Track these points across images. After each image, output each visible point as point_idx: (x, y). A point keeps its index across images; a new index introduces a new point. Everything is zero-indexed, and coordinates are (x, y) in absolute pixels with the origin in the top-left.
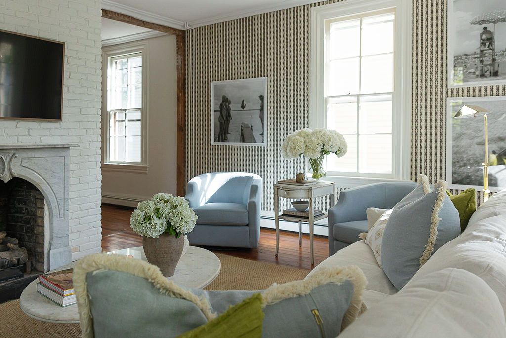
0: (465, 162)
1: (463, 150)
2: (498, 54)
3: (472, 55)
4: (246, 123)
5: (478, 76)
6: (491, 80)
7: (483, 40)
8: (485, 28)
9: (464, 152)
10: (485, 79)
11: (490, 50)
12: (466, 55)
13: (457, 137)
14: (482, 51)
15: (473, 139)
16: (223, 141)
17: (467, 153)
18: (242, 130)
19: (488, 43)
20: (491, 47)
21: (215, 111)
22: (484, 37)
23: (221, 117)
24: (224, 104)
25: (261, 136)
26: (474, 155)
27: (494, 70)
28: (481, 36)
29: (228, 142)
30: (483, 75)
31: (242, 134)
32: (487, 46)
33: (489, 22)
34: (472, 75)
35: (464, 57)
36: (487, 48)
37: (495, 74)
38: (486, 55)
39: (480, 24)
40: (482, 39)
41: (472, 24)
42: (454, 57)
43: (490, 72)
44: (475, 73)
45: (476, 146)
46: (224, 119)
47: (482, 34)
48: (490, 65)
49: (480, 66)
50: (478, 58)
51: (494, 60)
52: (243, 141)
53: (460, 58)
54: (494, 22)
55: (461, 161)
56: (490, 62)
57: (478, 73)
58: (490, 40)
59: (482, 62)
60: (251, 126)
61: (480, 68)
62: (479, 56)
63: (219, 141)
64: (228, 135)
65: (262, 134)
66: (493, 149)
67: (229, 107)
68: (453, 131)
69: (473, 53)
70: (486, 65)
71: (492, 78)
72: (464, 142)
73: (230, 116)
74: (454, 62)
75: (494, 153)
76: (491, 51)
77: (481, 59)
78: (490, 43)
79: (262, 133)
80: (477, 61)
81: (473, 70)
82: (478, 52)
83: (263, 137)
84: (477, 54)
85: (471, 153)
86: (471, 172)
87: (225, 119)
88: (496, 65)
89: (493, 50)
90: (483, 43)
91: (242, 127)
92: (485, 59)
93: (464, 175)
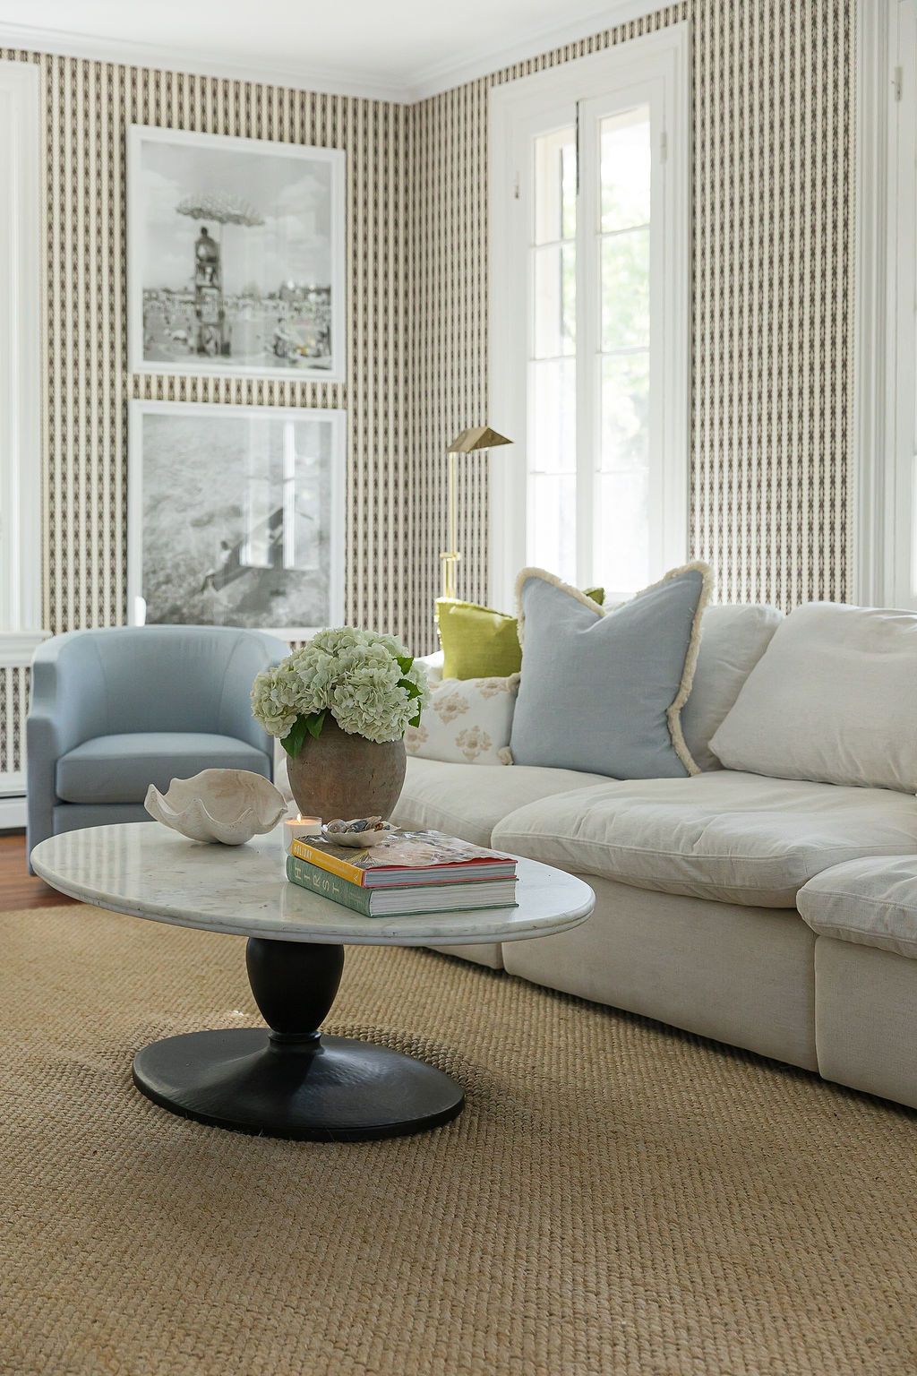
0: (168, 571)
1: (164, 539)
2: (230, 301)
3: (179, 293)
5: (192, 349)
6: (218, 363)
7: (201, 260)
8: (204, 231)
9: (166, 545)
10: (206, 359)
11: (213, 287)
12: (168, 291)
13: (153, 507)
14: (199, 288)
15: (184, 510)
17: (173, 549)
19: (209, 270)
20: (215, 281)
22: (202, 251)
26: (187, 551)
27: (222, 338)
28: (197, 249)
30: (202, 350)
32: (208, 277)
33: (209, 215)
34: (181, 346)
35: (163, 296)
36: (207, 283)
37: (225, 350)
38: (208, 299)
39: (195, 218)
40: (198, 256)
41: (179, 211)
42: (144, 291)
43: (216, 344)
44: (185, 340)
45: (191, 530)
47: (198, 244)
48: (215, 325)
49: (195, 322)
50: (193, 303)
51: (221, 315)
53: (154, 295)
54: (222, 221)
55: (162, 569)
56: (215, 319)
57: (193, 342)
58: (213, 260)
59: (199, 314)
61: (195, 331)
62: (191, 298)
66: (223, 538)
68: (144, 490)
69: (182, 288)
70: (207, 325)
71: (220, 358)
72: (167, 519)
74: (144, 305)
75: (225, 545)
76: (215, 292)
77: (198, 307)
78: (214, 271)
80: (190, 309)
81: (182, 334)
82: (192, 288)
84: (189, 293)
85: (179, 548)
86: (181, 597)
88: (226, 328)
89: (219, 289)
90: (201, 269)
92: (205, 309)
93: (168, 605)
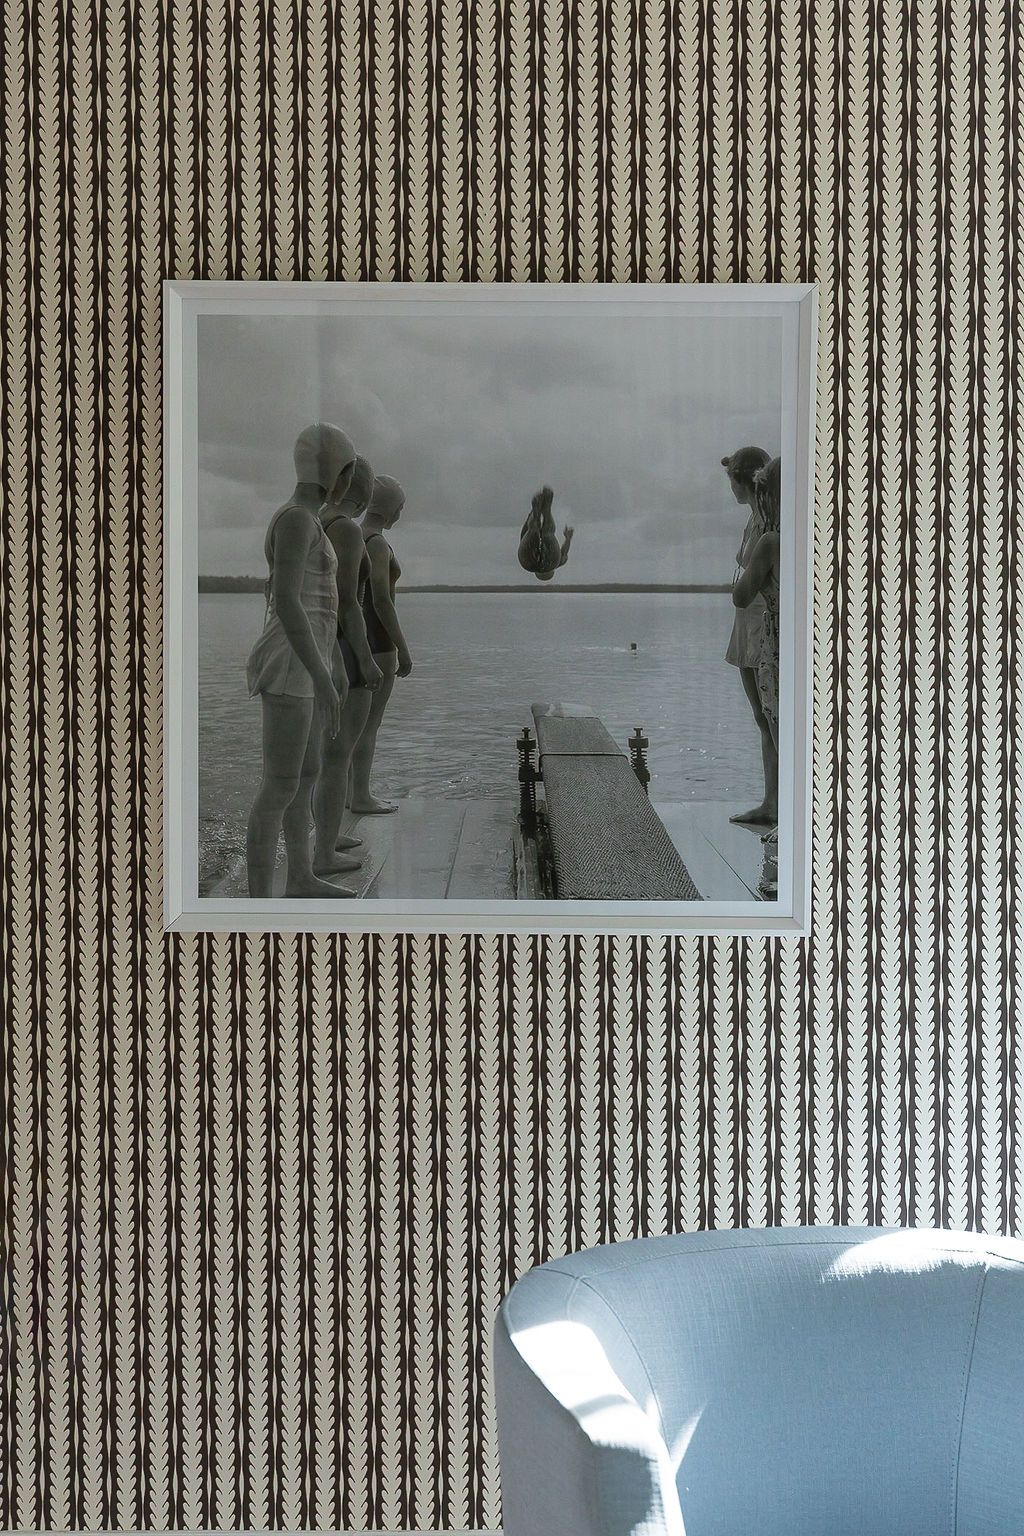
4: (574, 709)
16: (301, 888)
18: (529, 776)
21: (208, 586)
23: (284, 646)
24: (314, 521)
25: (751, 837)
29: (372, 894)
31: (533, 822)
46: (311, 663)
52: (549, 885)
60: (638, 743)
63: (258, 888)
64: (373, 832)
65: (764, 819)
67: (377, 547)
73: (384, 636)
79: (753, 804)
83: (771, 843)
87: (327, 664)
91: (525, 746)
